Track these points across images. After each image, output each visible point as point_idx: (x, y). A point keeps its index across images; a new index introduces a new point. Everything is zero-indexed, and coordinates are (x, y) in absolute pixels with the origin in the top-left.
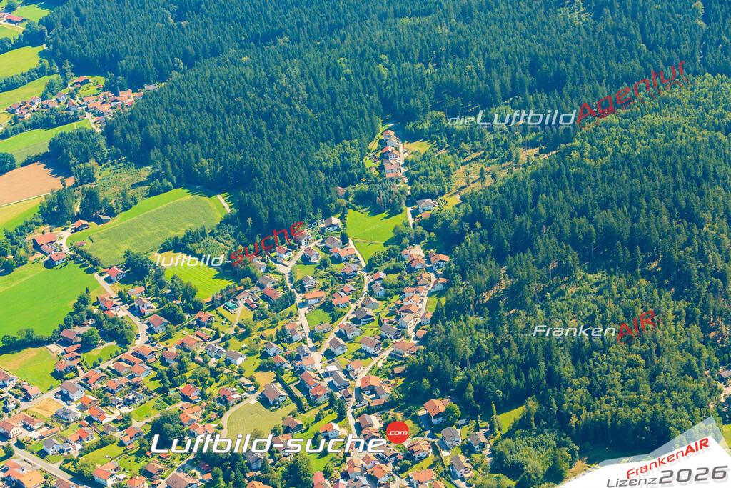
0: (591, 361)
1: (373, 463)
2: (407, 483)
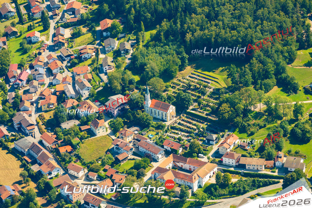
1: (53, 60)
2: (71, 75)
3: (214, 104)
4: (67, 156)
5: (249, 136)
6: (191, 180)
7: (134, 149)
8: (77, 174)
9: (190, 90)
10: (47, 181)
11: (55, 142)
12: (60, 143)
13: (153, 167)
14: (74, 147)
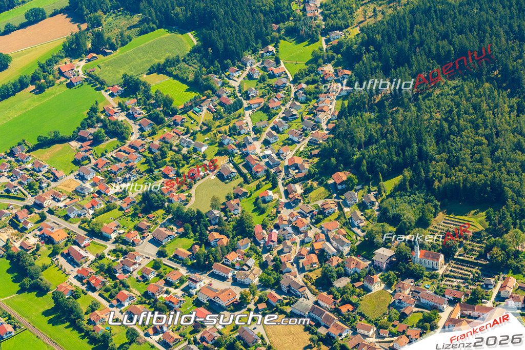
0: (449, 142)
1: (296, 218)
2: (321, 231)
4: (350, 315)
8: (367, 332)
10: (341, 343)
11: (333, 302)
12: (339, 302)
13: (442, 317)
14: (355, 306)
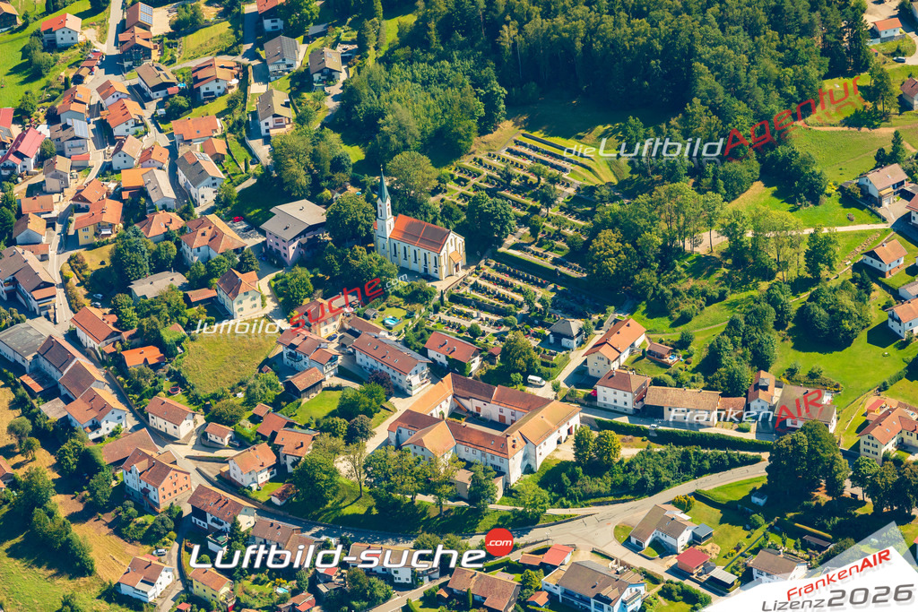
1: (116, 99)
2: (167, 142)
3: (577, 230)
4: (146, 377)
5: (676, 324)
6: (502, 449)
7: (340, 357)
8: (175, 427)
9: (509, 189)
10: (86, 447)
11: (113, 334)
12: (128, 338)
13: (396, 411)
14: (168, 351)
